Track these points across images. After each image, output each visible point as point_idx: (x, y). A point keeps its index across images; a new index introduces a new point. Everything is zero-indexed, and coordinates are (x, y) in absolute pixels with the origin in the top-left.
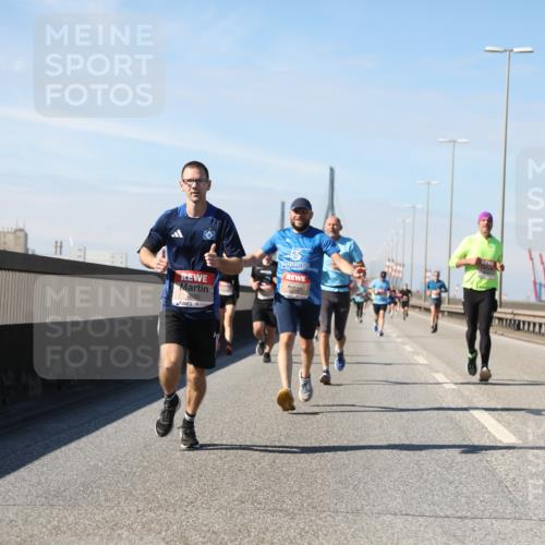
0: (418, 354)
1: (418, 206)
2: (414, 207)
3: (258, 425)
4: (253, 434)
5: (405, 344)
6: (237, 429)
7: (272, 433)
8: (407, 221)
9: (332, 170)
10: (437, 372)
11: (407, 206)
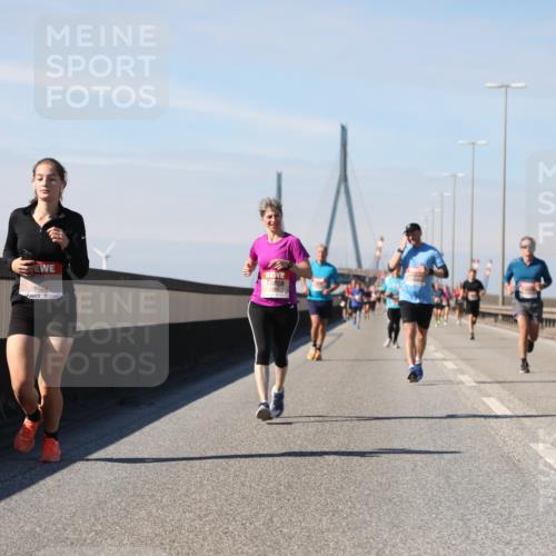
0: (463, 373)
1: (460, 175)
2: (455, 176)
3: (249, 471)
4: (243, 485)
5: (445, 359)
6: (222, 478)
7: (269, 481)
8: (446, 194)
9: (344, 129)
10: (489, 396)
11: (445, 174)
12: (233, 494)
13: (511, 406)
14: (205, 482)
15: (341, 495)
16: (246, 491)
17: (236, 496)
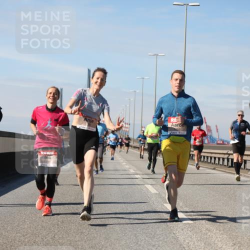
1: (137, 91)
2: (135, 91)
4: (43, 221)
6: (34, 218)
7: (53, 221)
8: (131, 99)
9: (89, 71)
10: (148, 184)
11: (131, 91)
12: (38, 225)
13: (157, 188)
14: (26, 220)
15: (84, 226)
16: (44, 224)
17: (39, 226)
